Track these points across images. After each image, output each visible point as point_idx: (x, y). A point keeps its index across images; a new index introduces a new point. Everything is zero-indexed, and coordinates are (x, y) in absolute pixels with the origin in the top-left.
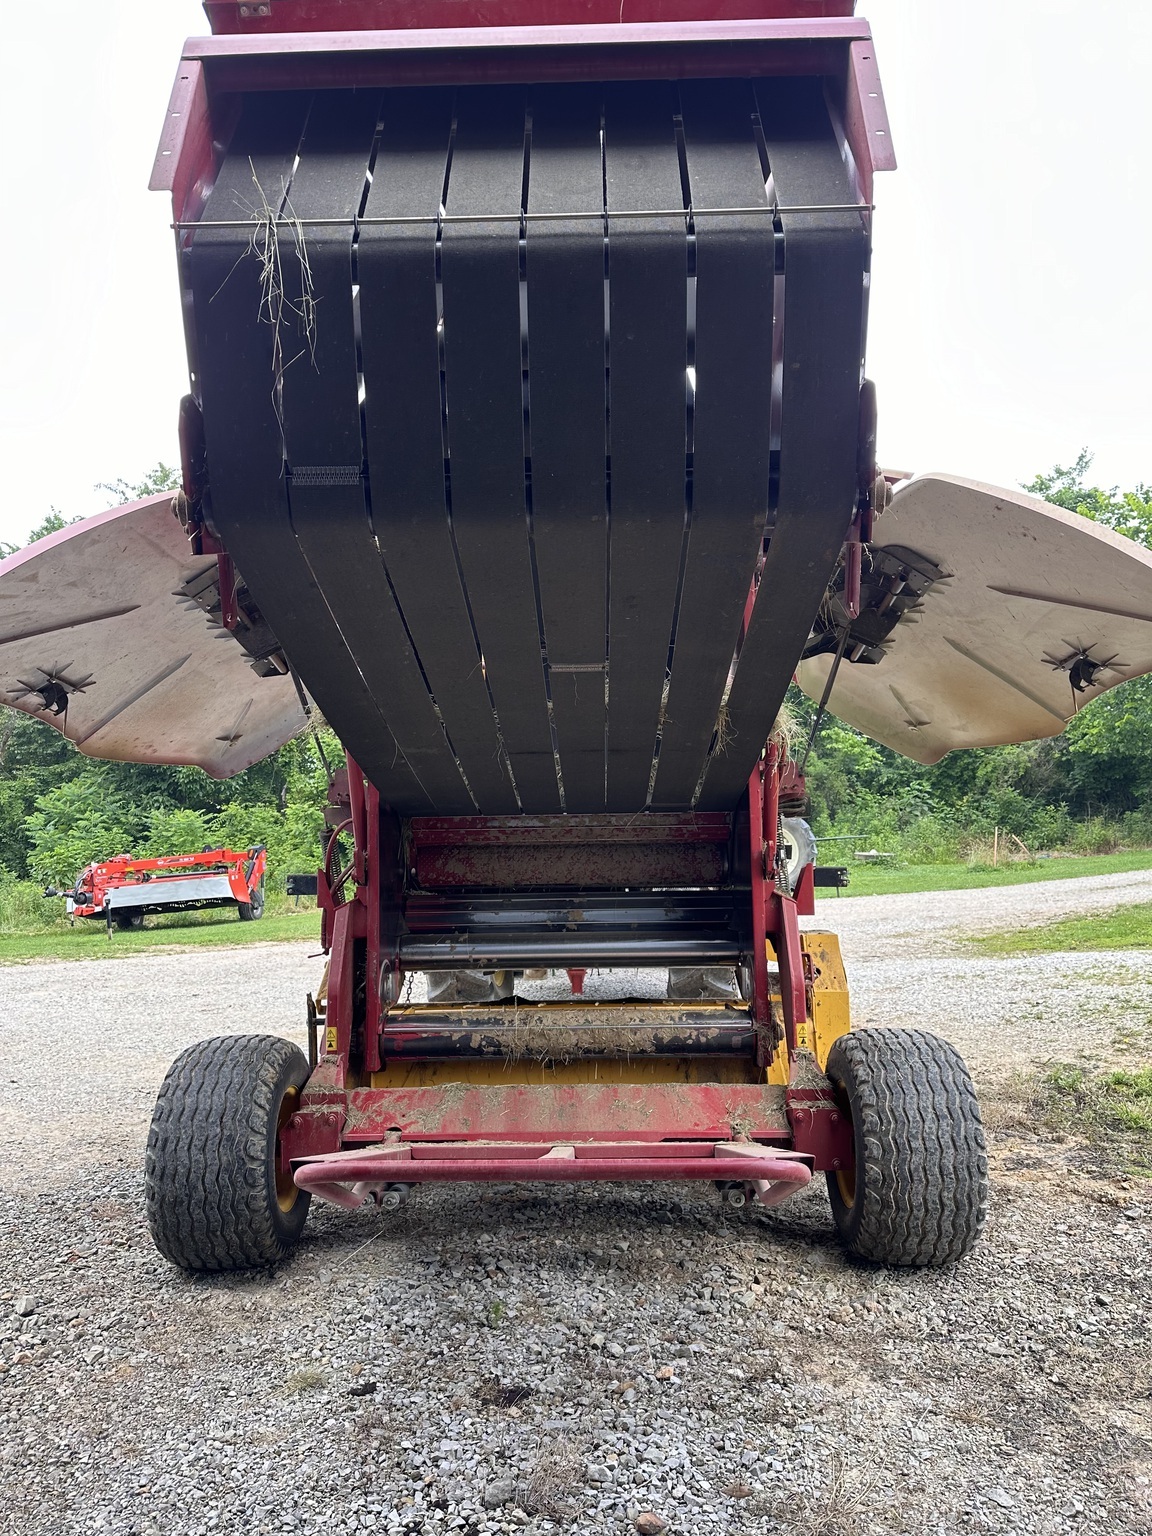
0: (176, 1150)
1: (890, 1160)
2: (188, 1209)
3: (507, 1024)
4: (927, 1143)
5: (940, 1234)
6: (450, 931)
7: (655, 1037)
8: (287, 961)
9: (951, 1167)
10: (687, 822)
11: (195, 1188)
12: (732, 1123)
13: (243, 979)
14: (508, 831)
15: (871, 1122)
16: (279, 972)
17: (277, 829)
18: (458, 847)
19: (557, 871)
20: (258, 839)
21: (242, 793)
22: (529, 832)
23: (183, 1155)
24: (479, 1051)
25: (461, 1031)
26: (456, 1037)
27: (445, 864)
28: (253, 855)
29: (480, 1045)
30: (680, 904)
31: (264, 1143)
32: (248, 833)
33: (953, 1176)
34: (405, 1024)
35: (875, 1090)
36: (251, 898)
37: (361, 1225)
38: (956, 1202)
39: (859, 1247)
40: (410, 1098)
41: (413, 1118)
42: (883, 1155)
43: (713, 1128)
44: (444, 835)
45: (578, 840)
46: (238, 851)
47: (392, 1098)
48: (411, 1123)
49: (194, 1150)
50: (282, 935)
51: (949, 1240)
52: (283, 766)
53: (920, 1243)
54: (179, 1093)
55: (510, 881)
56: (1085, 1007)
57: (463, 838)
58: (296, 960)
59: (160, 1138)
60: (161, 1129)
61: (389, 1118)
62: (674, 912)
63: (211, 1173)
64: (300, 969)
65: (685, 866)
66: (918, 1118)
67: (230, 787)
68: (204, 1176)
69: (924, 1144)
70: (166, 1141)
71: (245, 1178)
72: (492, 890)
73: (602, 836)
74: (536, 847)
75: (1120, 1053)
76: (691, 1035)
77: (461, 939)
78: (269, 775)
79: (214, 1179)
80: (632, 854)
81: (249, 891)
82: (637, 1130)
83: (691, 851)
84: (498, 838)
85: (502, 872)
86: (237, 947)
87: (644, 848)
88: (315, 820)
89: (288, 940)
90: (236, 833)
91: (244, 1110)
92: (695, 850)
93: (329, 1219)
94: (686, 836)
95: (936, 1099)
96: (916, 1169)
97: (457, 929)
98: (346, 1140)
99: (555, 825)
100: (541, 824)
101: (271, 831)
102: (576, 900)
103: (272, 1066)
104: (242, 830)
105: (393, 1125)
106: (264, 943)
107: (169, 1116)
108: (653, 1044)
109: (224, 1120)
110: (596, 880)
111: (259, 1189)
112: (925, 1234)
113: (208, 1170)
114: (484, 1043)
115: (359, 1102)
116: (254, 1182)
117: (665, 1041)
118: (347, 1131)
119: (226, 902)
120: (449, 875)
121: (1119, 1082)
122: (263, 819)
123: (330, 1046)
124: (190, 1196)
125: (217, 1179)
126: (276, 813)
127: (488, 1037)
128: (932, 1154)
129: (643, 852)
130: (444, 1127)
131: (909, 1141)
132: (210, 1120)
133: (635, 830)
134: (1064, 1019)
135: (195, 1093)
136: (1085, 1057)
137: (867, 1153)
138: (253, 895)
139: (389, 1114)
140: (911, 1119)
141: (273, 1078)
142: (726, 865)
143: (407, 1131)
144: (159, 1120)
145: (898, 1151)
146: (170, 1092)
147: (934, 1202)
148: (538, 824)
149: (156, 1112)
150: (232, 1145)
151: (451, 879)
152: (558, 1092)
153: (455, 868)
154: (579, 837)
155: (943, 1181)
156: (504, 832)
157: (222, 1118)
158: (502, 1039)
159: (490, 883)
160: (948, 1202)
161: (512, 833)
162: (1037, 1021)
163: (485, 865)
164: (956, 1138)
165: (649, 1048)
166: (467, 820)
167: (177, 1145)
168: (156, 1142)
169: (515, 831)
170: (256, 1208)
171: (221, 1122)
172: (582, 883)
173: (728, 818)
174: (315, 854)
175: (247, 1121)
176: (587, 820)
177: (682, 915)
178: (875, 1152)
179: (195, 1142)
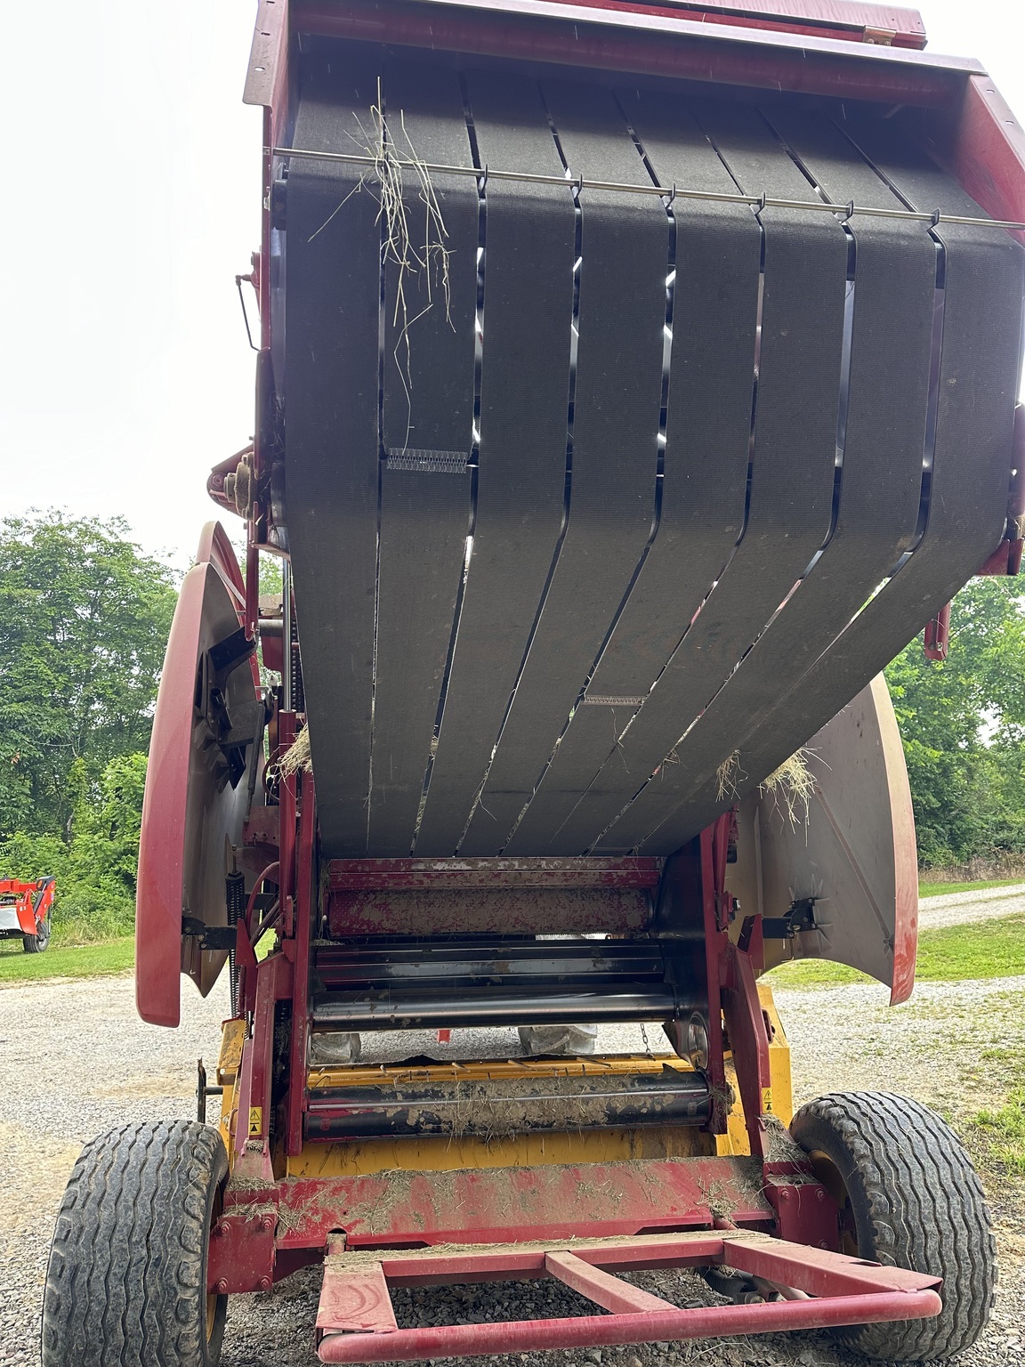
0: (89, 1281)
1: (905, 1245)
2: (102, 1359)
3: (447, 1097)
4: (941, 1224)
5: (956, 1326)
6: (364, 986)
7: (609, 1106)
8: (93, 1001)
9: (966, 1251)
10: (617, 867)
11: (113, 1330)
12: (710, 1204)
13: (52, 1022)
14: (433, 875)
15: (880, 1203)
16: (90, 1013)
17: (62, 859)
18: (374, 892)
19: (477, 919)
20: (43, 869)
21: (27, 823)
22: (455, 876)
23: (99, 1287)
24: (417, 1129)
25: (396, 1106)
26: (390, 1114)
27: (360, 910)
28: (42, 886)
29: (418, 1122)
30: (608, 953)
31: (198, 1264)
32: (32, 862)
33: (969, 1261)
34: (332, 1100)
35: (878, 1167)
36: (38, 930)
37: (282, 1346)
38: (973, 1289)
39: (862, 1343)
40: (348, 1190)
41: (356, 1216)
42: (897, 1240)
43: (692, 1212)
44: (364, 879)
45: (504, 884)
46: (22, 881)
47: (327, 1190)
48: (356, 1223)
49: (113, 1281)
50: (77, 970)
51: (963, 1332)
52: (70, 796)
53: (934, 1338)
54: (90, 1205)
55: (427, 930)
56: (917, 1043)
57: (384, 882)
58: (104, 999)
59: (68, 1265)
60: (69, 1254)
61: (328, 1217)
62: (602, 962)
63: (134, 1309)
64: (112, 1010)
65: (610, 913)
66: (928, 1197)
67: (16, 816)
68: (125, 1314)
69: (938, 1226)
70: (75, 1269)
71: (176, 1313)
72: (409, 940)
73: (530, 880)
74: (458, 892)
75: (971, 1091)
76: (645, 1103)
77: (382, 996)
78: (54, 805)
79: (138, 1317)
80: (556, 900)
81: (36, 923)
82: (611, 1219)
83: (616, 897)
84: (421, 882)
85: (421, 919)
86: (30, 983)
87: (568, 894)
88: (104, 851)
89: (85, 975)
90: (20, 862)
91: (175, 1224)
92: (620, 895)
93: (241, 1339)
94: (615, 881)
95: (942, 1174)
96: (933, 1255)
97: (373, 984)
98: (281, 1247)
99: (484, 868)
100: (470, 868)
101: (56, 861)
102: (501, 950)
103: (203, 1163)
104: (26, 860)
105: (335, 1226)
106: (59, 980)
107: (79, 1236)
108: (606, 1115)
109: (151, 1238)
110: (518, 928)
111: (191, 1325)
112: (941, 1328)
113: (131, 1306)
114: (422, 1120)
115: (289, 1198)
116: (187, 1317)
117: (619, 1111)
118: (281, 1236)
119: (13, 933)
120: (364, 922)
121: (984, 1122)
122: (49, 849)
123: (254, 1129)
124: (105, 1342)
125: (141, 1317)
126: (62, 844)
127: (427, 1113)
128: (948, 1237)
129: (567, 897)
130: (395, 1225)
131: (922, 1224)
132: (134, 1240)
133: (564, 874)
134: (902, 1055)
135: (112, 1204)
136: (942, 1096)
137: (877, 1239)
138: (39, 928)
139: (327, 1211)
140: (921, 1198)
141: (205, 1179)
142: (651, 912)
143: (352, 1234)
144: (65, 1240)
145: (913, 1236)
146: (79, 1203)
147: (951, 1291)
148: (465, 867)
149: (61, 1230)
150: (162, 1271)
151: (365, 927)
152: (514, 1176)
153: (371, 915)
154: (506, 881)
155: (959, 1267)
156: (428, 876)
157: (148, 1235)
158: (442, 1115)
159: (406, 931)
160: (965, 1291)
161: (437, 877)
162: (879, 1057)
163: (403, 911)
164: (968, 1217)
165: (601, 1118)
166: (390, 863)
167: (91, 1275)
168: (62, 1271)
169: (440, 874)
170: (187, 1351)
171: (147, 1241)
172: (504, 931)
173: (658, 863)
174: (101, 884)
175: (180, 1238)
176: (516, 863)
177: (611, 965)
178: (888, 1238)
179: (115, 1269)
